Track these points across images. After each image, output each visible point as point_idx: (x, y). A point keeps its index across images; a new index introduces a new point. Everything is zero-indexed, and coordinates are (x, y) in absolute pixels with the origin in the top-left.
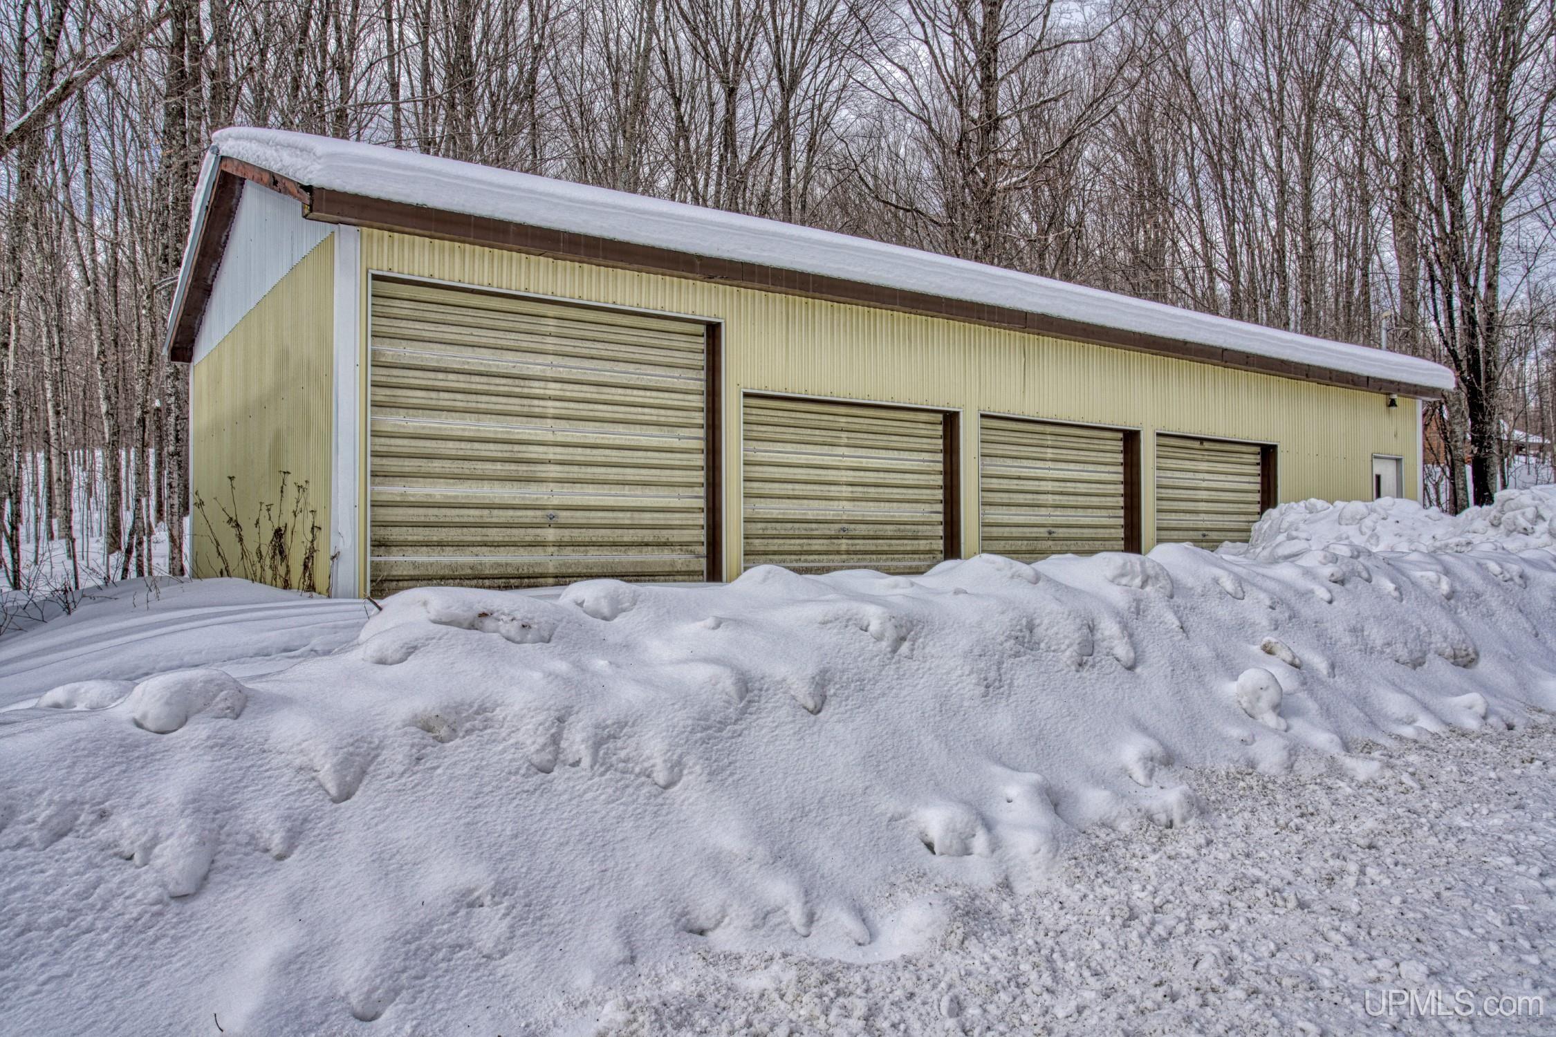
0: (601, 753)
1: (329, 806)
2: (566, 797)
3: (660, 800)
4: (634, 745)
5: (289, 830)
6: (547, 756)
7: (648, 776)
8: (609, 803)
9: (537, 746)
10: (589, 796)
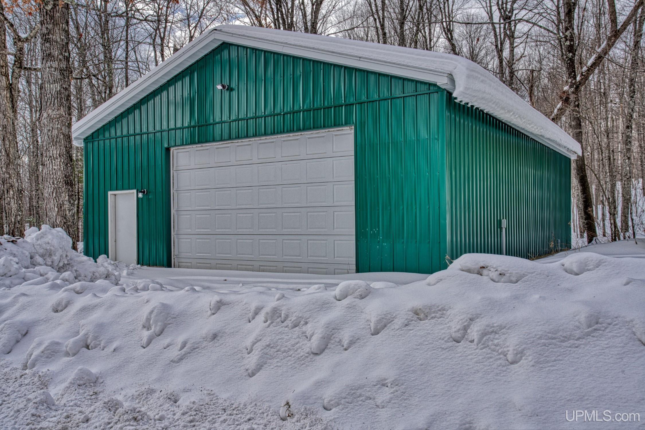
0: (485, 338)
1: (369, 336)
2: (459, 355)
3: (505, 368)
4: (503, 338)
5: (351, 341)
6: (459, 335)
7: (505, 356)
8: (477, 363)
9: (455, 329)
10: (470, 357)
